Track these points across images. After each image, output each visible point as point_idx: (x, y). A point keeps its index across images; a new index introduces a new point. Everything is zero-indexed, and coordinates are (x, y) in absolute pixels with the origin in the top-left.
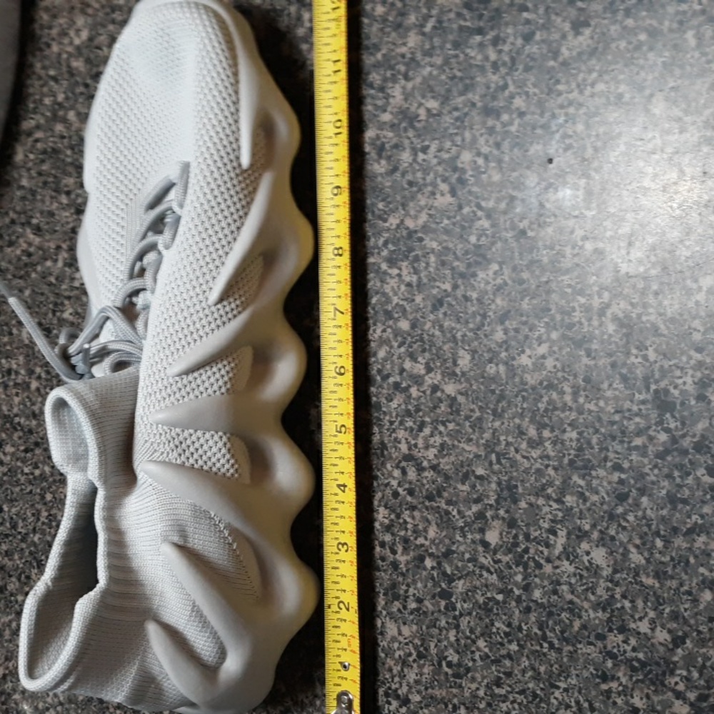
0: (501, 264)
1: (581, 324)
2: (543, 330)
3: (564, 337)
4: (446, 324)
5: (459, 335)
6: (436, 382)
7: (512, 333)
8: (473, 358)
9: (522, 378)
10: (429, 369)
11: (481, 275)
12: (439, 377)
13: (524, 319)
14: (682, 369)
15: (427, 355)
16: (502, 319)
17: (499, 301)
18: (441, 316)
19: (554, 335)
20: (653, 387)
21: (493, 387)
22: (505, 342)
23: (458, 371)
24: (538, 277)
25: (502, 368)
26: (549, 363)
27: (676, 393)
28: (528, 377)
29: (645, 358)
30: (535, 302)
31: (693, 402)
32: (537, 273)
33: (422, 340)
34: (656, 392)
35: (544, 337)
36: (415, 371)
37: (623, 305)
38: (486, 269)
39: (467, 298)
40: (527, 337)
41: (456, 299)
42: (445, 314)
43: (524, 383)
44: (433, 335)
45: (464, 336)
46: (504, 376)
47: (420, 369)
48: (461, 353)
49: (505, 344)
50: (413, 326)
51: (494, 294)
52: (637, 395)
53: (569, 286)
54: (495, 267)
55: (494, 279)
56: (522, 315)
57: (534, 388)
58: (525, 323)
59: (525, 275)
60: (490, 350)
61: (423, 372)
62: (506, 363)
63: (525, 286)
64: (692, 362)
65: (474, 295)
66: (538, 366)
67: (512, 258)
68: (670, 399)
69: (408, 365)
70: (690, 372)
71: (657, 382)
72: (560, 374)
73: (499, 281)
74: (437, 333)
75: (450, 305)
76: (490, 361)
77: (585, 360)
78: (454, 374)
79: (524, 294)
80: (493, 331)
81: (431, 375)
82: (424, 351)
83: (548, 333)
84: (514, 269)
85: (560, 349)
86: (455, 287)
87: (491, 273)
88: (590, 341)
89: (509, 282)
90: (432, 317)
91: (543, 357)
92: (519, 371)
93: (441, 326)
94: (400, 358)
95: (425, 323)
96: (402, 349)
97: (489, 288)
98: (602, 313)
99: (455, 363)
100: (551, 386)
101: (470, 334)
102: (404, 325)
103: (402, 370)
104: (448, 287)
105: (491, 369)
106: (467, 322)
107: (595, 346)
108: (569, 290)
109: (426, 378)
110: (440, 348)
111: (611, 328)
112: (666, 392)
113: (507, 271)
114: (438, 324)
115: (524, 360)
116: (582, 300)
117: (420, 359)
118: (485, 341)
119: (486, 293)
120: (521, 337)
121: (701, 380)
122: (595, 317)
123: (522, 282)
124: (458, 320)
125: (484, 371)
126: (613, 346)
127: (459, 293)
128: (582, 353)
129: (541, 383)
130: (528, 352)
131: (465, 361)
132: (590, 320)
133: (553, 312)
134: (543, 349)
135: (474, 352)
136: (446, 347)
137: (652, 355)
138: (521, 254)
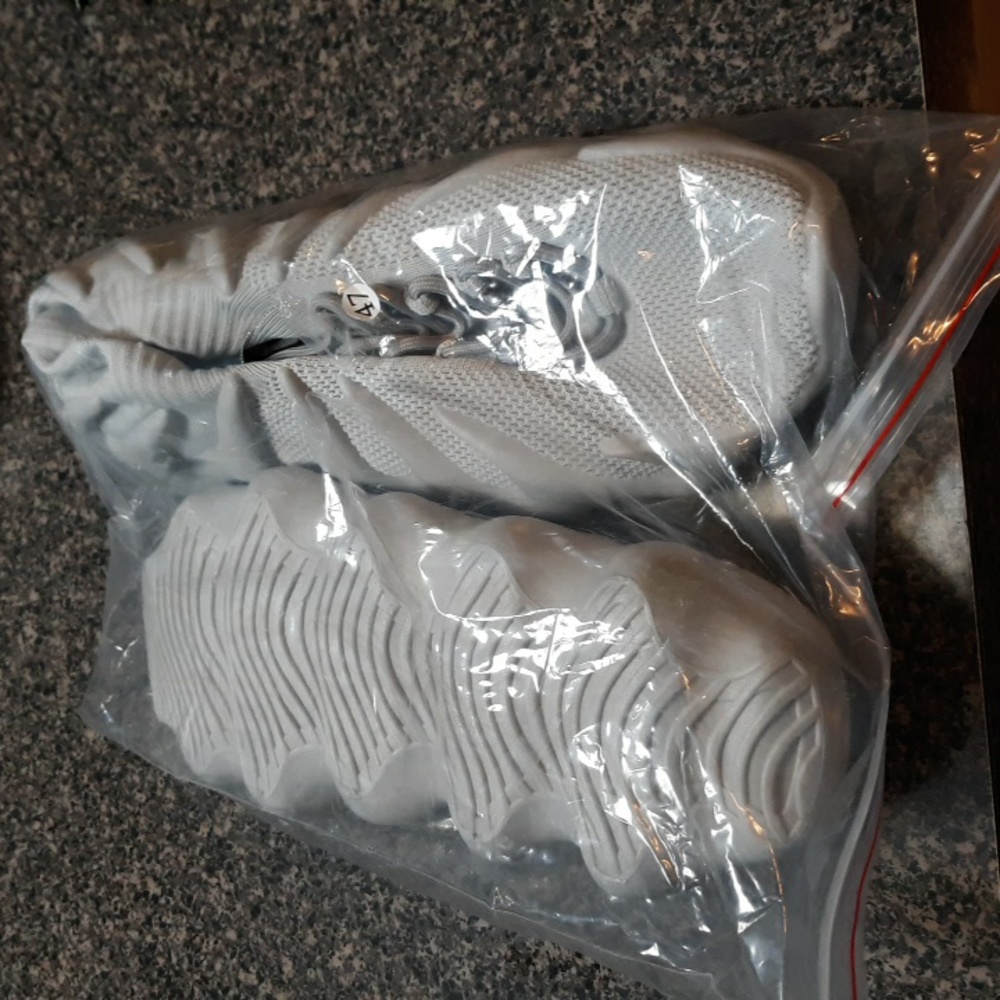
0: (299, 866)
1: (372, 920)
2: (345, 930)
3: (363, 936)
4: (266, 931)
5: (279, 941)
6: (268, 992)
7: (321, 935)
8: (294, 964)
9: (337, 981)
10: (261, 980)
11: (286, 879)
12: (270, 986)
13: (328, 920)
14: (460, 959)
15: (256, 963)
16: (310, 922)
17: (304, 904)
18: (260, 923)
19: (355, 935)
20: (441, 980)
21: (316, 992)
22: (317, 945)
23: (284, 978)
24: (332, 877)
25: (320, 972)
26: (356, 963)
27: (459, 983)
28: (342, 980)
29: (429, 951)
30: (333, 902)
31: (475, 992)
32: (329, 873)
33: (249, 949)
34: (444, 984)
35: (347, 937)
36: (250, 982)
37: (402, 899)
38: (289, 872)
39: (279, 904)
40: (333, 939)
41: (269, 904)
42: (263, 920)
43: (340, 986)
44: (257, 944)
45: (283, 942)
46: (322, 980)
47: (252, 979)
48: (285, 960)
49: (317, 947)
50: (240, 936)
51: (300, 897)
52: (431, 990)
53: (357, 884)
54: (295, 870)
55: (297, 882)
56: (325, 917)
57: (349, 990)
58: (329, 924)
59: (321, 876)
60: (306, 954)
61: (256, 982)
62: (322, 967)
63: (322, 887)
64: (466, 952)
65: (283, 899)
66: (348, 968)
67: (307, 860)
68: (456, 991)
69: (242, 976)
70: (466, 961)
71: (443, 974)
72: (367, 974)
73: (301, 884)
74: (261, 941)
75: (266, 912)
76: (309, 965)
77: (384, 958)
78: (282, 982)
79: (323, 895)
80: (305, 935)
81: (263, 985)
82: (253, 960)
83: (349, 933)
84: (311, 871)
85: (362, 948)
86: (267, 892)
87: (293, 876)
88: (384, 938)
89: (309, 884)
90: (253, 925)
91: (350, 958)
92: (334, 974)
93: (262, 934)
94: (234, 969)
95: (248, 932)
96: (235, 960)
97: (294, 891)
98: (388, 910)
99: (281, 972)
100: (362, 987)
101: (288, 940)
102: (232, 935)
103: (238, 982)
104: (260, 892)
105: (311, 974)
106: (283, 928)
107: (388, 943)
108: (357, 888)
109: (260, 988)
110: (265, 957)
111: (397, 924)
112: (452, 983)
113: (305, 873)
114: (259, 931)
115: (336, 963)
116: (370, 898)
117: (251, 969)
118: (301, 946)
119: (293, 896)
120: (328, 939)
121: (476, 968)
122: (383, 913)
123: (318, 883)
124: (275, 926)
125: (306, 977)
126: (402, 942)
127: (271, 897)
128: (380, 950)
129: (354, 985)
130: (337, 954)
131: (288, 968)
132: (379, 916)
133: (349, 912)
134: (348, 950)
135: (294, 958)
136: (270, 955)
137: (434, 949)
138: (313, 855)
